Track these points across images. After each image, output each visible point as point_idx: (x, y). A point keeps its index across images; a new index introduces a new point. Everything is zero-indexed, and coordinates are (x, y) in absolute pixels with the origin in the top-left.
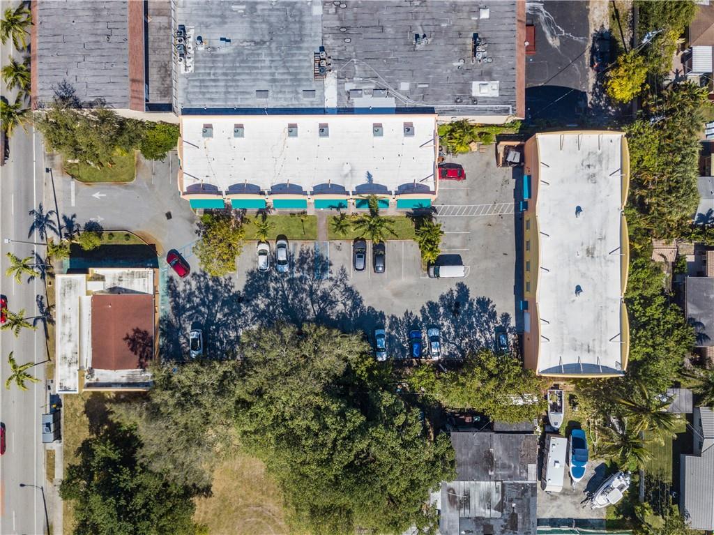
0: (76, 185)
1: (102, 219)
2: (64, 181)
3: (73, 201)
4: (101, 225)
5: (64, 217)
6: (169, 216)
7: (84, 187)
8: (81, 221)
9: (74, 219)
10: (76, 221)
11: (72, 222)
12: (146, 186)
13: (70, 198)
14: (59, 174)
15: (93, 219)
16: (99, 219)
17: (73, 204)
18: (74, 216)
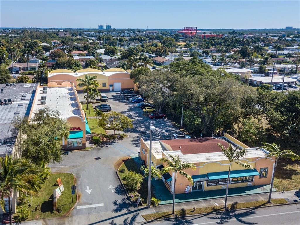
0: (81, 204)
1: (111, 186)
2: (77, 214)
3: (97, 205)
4: (116, 186)
5: (116, 211)
6: (98, 159)
7: (82, 199)
8: (119, 199)
9: (118, 203)
10: (119, 202)
11: (120, 204)
12: (76, 169)
13: (96, 208)
14: (70, 219)
15: (113, 191)
16: (112, 187)
17: (102, 205)
18: (115, 203)
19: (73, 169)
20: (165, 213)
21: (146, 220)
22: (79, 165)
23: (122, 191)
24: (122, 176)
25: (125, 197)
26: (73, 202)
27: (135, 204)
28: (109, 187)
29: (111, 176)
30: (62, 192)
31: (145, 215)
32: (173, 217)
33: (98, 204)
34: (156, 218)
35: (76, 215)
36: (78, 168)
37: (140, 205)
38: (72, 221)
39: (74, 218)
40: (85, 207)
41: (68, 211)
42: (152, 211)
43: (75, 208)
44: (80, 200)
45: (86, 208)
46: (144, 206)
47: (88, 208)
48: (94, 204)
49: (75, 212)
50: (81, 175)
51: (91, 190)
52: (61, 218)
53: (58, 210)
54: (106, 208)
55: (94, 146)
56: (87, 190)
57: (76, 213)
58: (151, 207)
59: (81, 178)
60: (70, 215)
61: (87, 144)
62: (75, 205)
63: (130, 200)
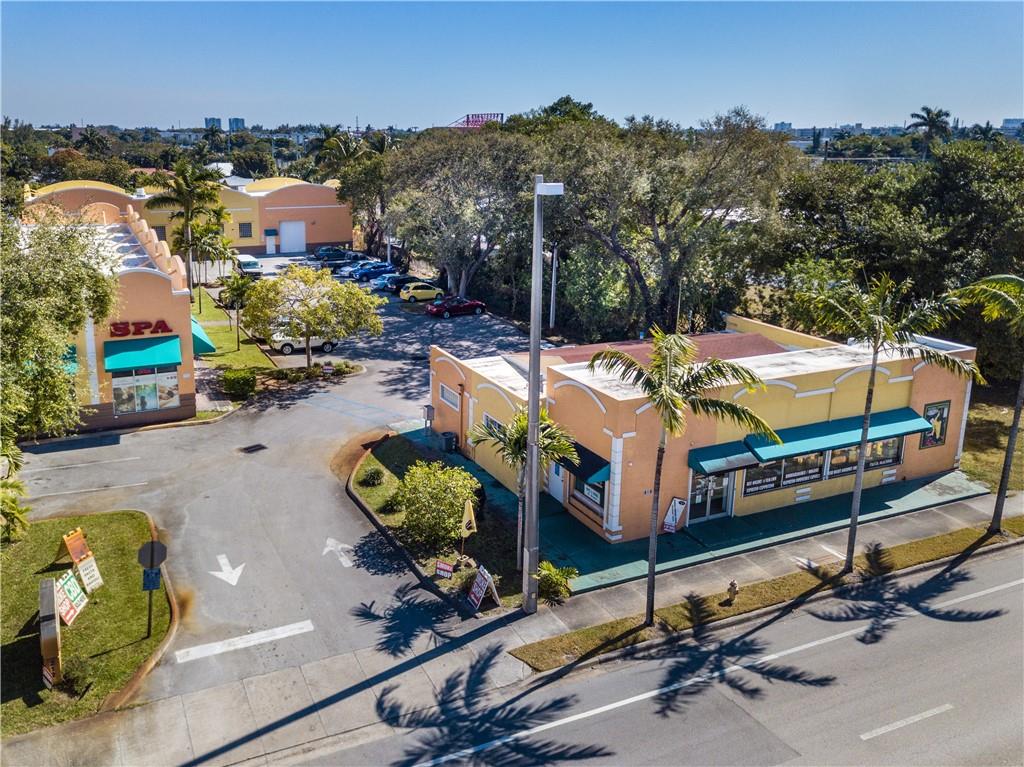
2: (177, 690)
3: (281, 633)
4: (358, 541)
6: (254, 449)
8: (383, 591)
12: (158, 492)
13: (274, 645)
15: (347, 562)
16: (337, 547)
17: (307, 626)
19: (145, 495)
20: (613, 626)
21: (536, 670)
22: (170, 478)
23: (389, 556)
24: (373, 499)
25: (409, 578)
26: (152, 634)
27: (461, 603)
28: (325, 546)
29: (325, 505)
30: (91, 596)
31: (527, 648)
32: (653, 636)
33: (284, 624)
34: (579, 652)
35: (173, 694)
36: (169, 488)
37: (489, 603)
38: (150, 730)
39: (163, 713)
40: (217, 648)
41: (128, 684)
42: (552, 627)
43: (166, 661)
44: (188, 619)
45: (223, 654)
46: (508, 605)
47: (236, 652)
48: (265, 627)
49: (166, 682)
50: (186, 512)
51: (239, 570)
52: (86, 725)
53: (69, 685)
54: (326, 642)
55: (230, 407)
56: (220, 570)
57: (175, 686)
58: (542, 606)
59: (184, 527)
60: (137, 701)
61: (202, 402)
62: (166, 647)
63: (435, 590)
